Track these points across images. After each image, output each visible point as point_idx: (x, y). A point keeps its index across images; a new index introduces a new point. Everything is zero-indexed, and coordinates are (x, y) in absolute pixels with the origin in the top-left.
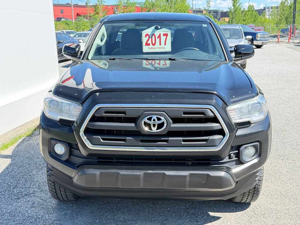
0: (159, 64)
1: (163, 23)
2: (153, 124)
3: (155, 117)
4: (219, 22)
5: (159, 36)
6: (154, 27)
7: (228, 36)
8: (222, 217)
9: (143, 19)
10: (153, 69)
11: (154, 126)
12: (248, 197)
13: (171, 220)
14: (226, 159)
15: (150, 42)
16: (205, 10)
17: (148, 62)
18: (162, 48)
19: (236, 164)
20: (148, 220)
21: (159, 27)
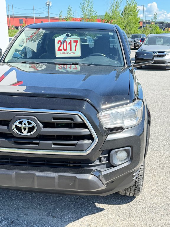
0: (70, 68)
1: (74, 30)
2: (23, 128)
3: (25, 121)
4: (164, 31)
5: (70, 43)
6: (65, 35)
7: (162, 43)
8: (106, 209)
9: (57, 28)
10: (65, 72)
11: (25, 129)
12: (130, 192)
13: (58, 210)
14: (97, 162)
15: (62, 48)
16: (153, 22)
17: (61, 66)
18: (72, 53)
19: (107, 167)
20: (39, 209)
21: (70, 35)
